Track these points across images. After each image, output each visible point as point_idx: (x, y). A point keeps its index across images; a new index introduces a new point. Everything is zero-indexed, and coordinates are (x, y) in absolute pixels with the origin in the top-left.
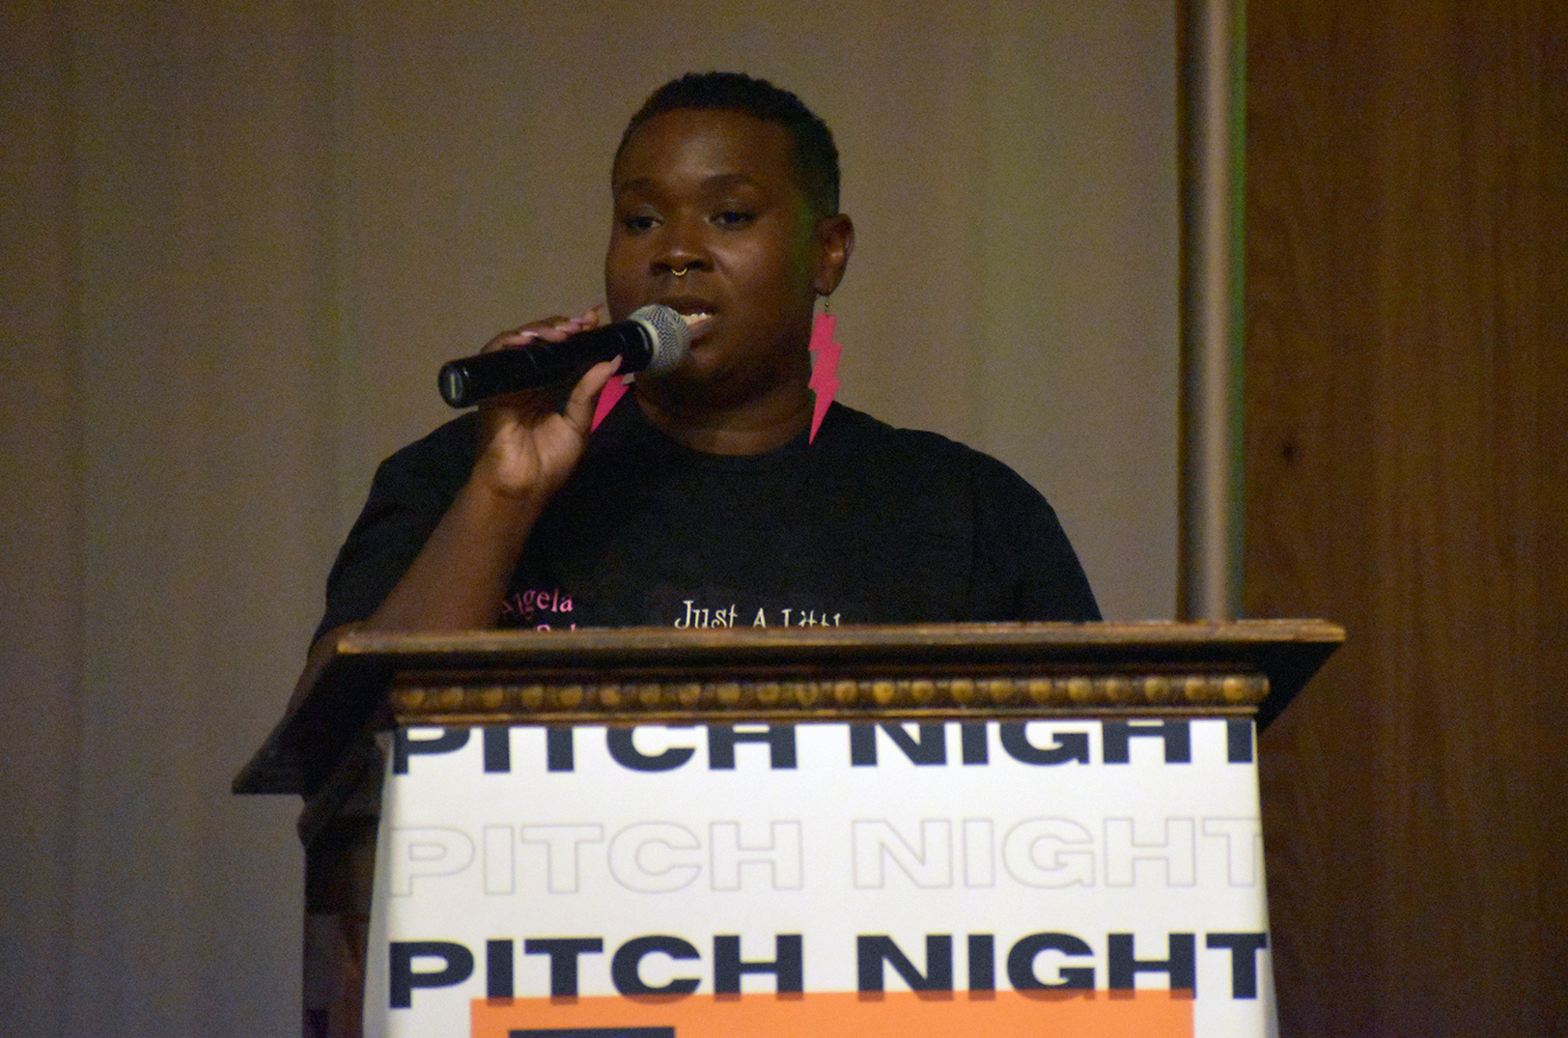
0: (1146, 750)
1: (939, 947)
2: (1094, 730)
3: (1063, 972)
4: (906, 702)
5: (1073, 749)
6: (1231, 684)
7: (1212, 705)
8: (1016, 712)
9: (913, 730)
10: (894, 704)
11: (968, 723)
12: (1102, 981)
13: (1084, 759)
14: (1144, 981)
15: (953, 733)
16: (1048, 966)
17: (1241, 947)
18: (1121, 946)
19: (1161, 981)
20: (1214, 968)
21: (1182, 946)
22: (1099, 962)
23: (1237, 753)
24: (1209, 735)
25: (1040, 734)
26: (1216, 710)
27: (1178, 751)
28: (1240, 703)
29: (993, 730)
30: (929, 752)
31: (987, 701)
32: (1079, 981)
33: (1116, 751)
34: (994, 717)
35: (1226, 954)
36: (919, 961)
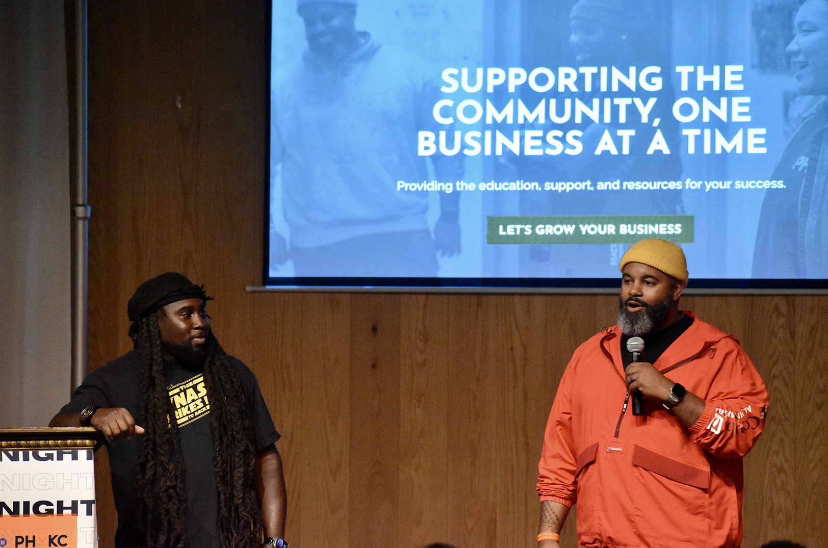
0: (67, 457)
1: (16, 504)
2: (55, 453)
3: (46, 510)
4: (10, 446)
5: (50, 457)
6: (88, 442)
7: (83, 446)
8: (38, 447)
9: (11, 453)
10: (6, 447)
11: (24, 451)
12: (55, 512)
13: (52, 460)
14: (65, 512)
15: (21, 453)
16: (42, 508)
17: (88, 503)
18: (60, 503)
19: (70, 511)
20: (82, 508)
21: (75, 503)
22: (55, 507)
23: (89, 458)
24: (82, 454)
25: (42, 454)
26: (84, 448)
27: (75, 458)
28: (89, 446)
29: (31, 453)
30: (15, 458)
31: (29, 446)
32: (50, 512)
33: (60, 458)
34: (30, 450)
35: (85, 505)
36: (11, 508)
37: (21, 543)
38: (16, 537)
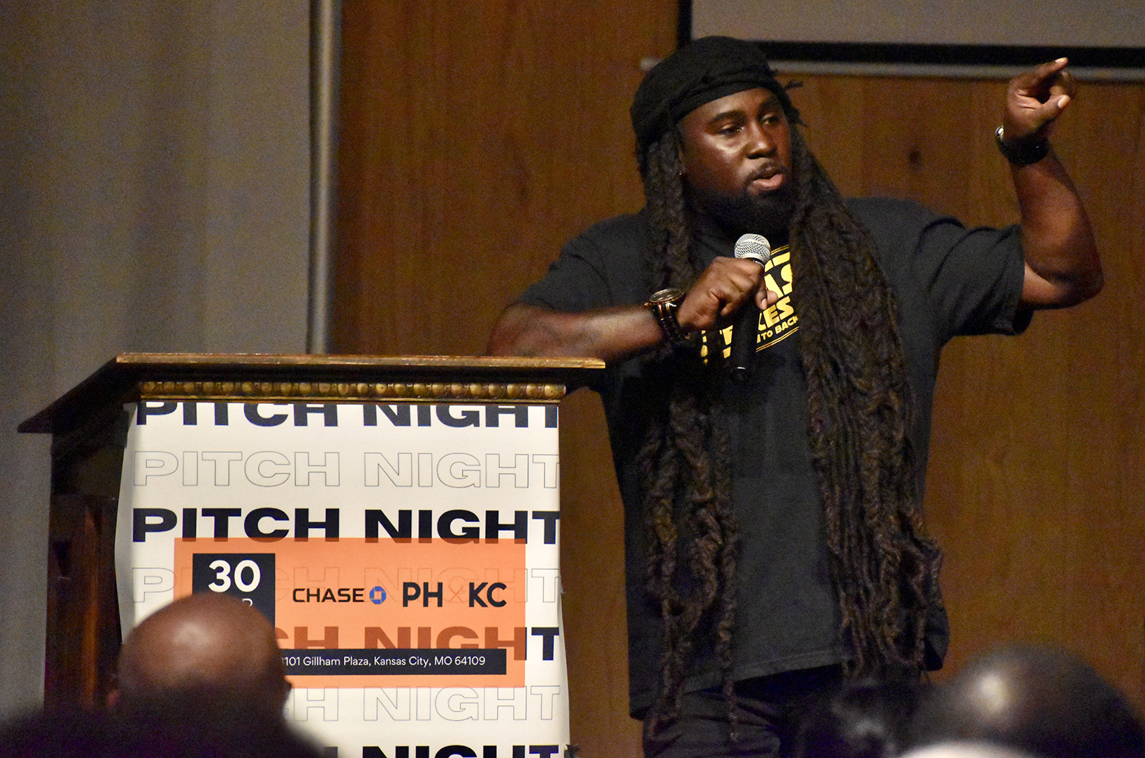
0: (507, 420)
1: (405, 516)
2: (482, 410)
3: (464, 529)
4: (392, 394)
5: (472, 419)
6: (548, 388)
7: (539, 399)
8: (446, 399)
9: (394, 408)
10: (385, 395)
11: (420, 405)
12: (482, 534)
13: (477, 424)
14: (503, 534)
15: (414, 410)
16: (457, 526)
17: (548, 517)
18: (492, 516)
19: (510, 534)
20: (536, 528)
21: (521, 517)
22: (481, 525)
23: (550, 423)
24: (537, 413)
25: (456, 411)
26: (540, 401)
27: (522, 422)
28: (553, 398)
29: (433, 408)
30: (401, 420)
31: (431, 395)
32: (472, 534)
33: (492, 422)
34: (434, 403)
35: (541, 522)
36: (395, 523)
37: (416, 597)
38: (404, 583)
